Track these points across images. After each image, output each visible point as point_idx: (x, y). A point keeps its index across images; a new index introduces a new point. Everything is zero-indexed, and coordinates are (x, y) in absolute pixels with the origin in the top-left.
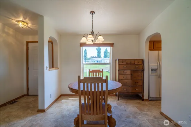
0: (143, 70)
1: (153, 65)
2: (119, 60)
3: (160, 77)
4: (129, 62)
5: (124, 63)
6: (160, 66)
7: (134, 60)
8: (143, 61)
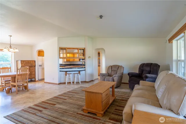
0: (35, 66)
1: (40, 63)
2: (21, 61)
3: (43, 69)
4: (27, 62)
5: (24, 63)
6: (43, 63)
7: (30, 61)
8: (35, 61)
